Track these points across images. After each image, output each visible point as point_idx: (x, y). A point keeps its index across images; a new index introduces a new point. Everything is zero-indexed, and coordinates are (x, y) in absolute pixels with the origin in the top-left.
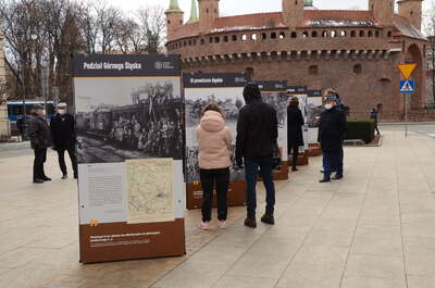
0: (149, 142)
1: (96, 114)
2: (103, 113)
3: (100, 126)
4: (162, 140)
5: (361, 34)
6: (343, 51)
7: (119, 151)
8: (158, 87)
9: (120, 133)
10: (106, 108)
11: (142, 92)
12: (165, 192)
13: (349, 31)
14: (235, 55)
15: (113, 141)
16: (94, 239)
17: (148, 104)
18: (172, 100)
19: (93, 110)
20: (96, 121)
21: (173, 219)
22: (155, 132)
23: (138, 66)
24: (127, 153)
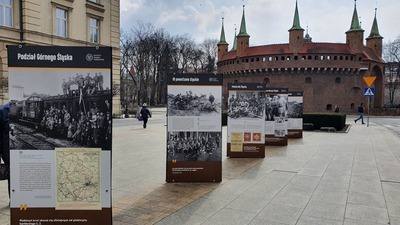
0: (78, 132)
1: (28, 103)
2: (35, 102)
3: (32, 114)
4: (91, 130)
5: (341, 58)
6: (329, 69)
7: (50, 139)
8: (89, 78)
9: (52, 122)
10: (38, 97)
11: (73, 83)
12: (93, 181)
13: (333, 57)
14: (258, 70)
15: (44, 129)
16: (24, 222)
17: (78, 94)
18: (102, 91)
19: (26, 99)
20: (28, 110)
21: (99, 207)
22: (85, 122)
23: (69, 58)
24: (57, 141)
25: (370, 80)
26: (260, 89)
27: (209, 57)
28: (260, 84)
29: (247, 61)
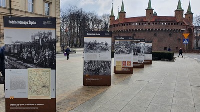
0: (39, 60)
1: (14, 46)
2: (18, 45)
3: (16, 51)
4: (46, 59)
5: (172, 24)
6: (166, 29)
7: (25, 64)
9: (26, 55)
10: (19, 43)
11: (37, 36)
12: (47, 85)
13: (168, 23)
14: (130, 30)
15: (22, 59)
16: (12, 105)
17: (39, 42)
18: (52, 40)
19: (13, 43)
20: (14, 49)
21: (50, 98)
22: (43, 56)
23: (35, 23)
24: (29, 65)
25: (186, 35)
26: (131, 39)
27: (106, 23)
28: (131, 37)
29: (125, 25)
